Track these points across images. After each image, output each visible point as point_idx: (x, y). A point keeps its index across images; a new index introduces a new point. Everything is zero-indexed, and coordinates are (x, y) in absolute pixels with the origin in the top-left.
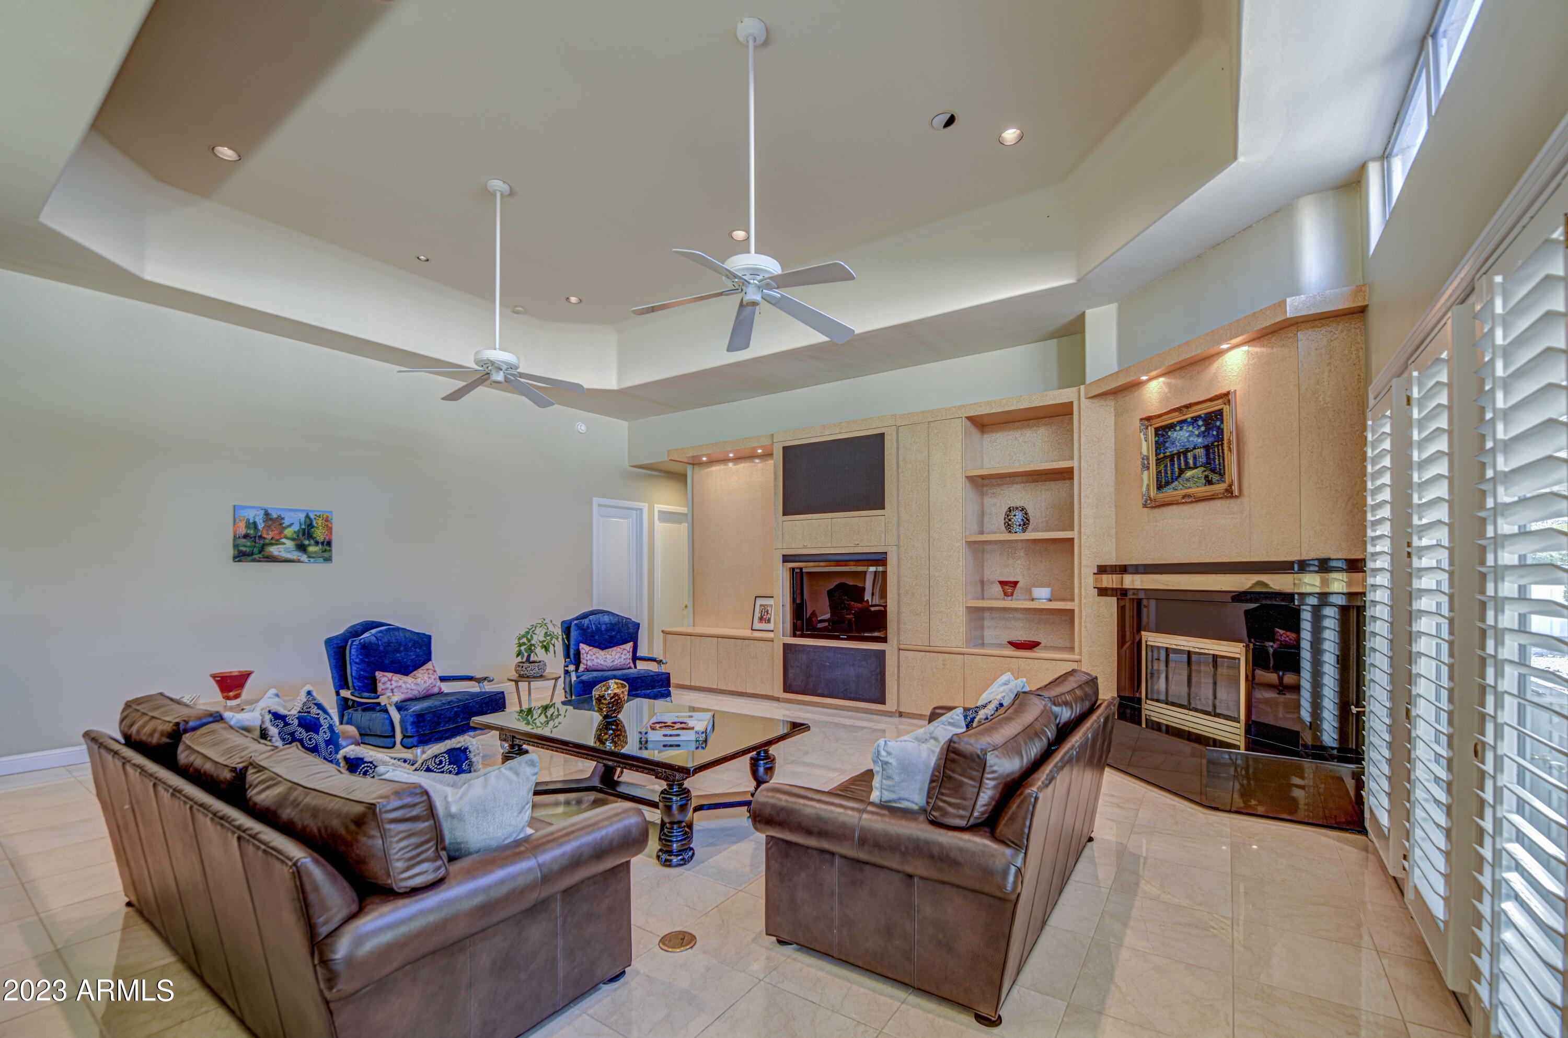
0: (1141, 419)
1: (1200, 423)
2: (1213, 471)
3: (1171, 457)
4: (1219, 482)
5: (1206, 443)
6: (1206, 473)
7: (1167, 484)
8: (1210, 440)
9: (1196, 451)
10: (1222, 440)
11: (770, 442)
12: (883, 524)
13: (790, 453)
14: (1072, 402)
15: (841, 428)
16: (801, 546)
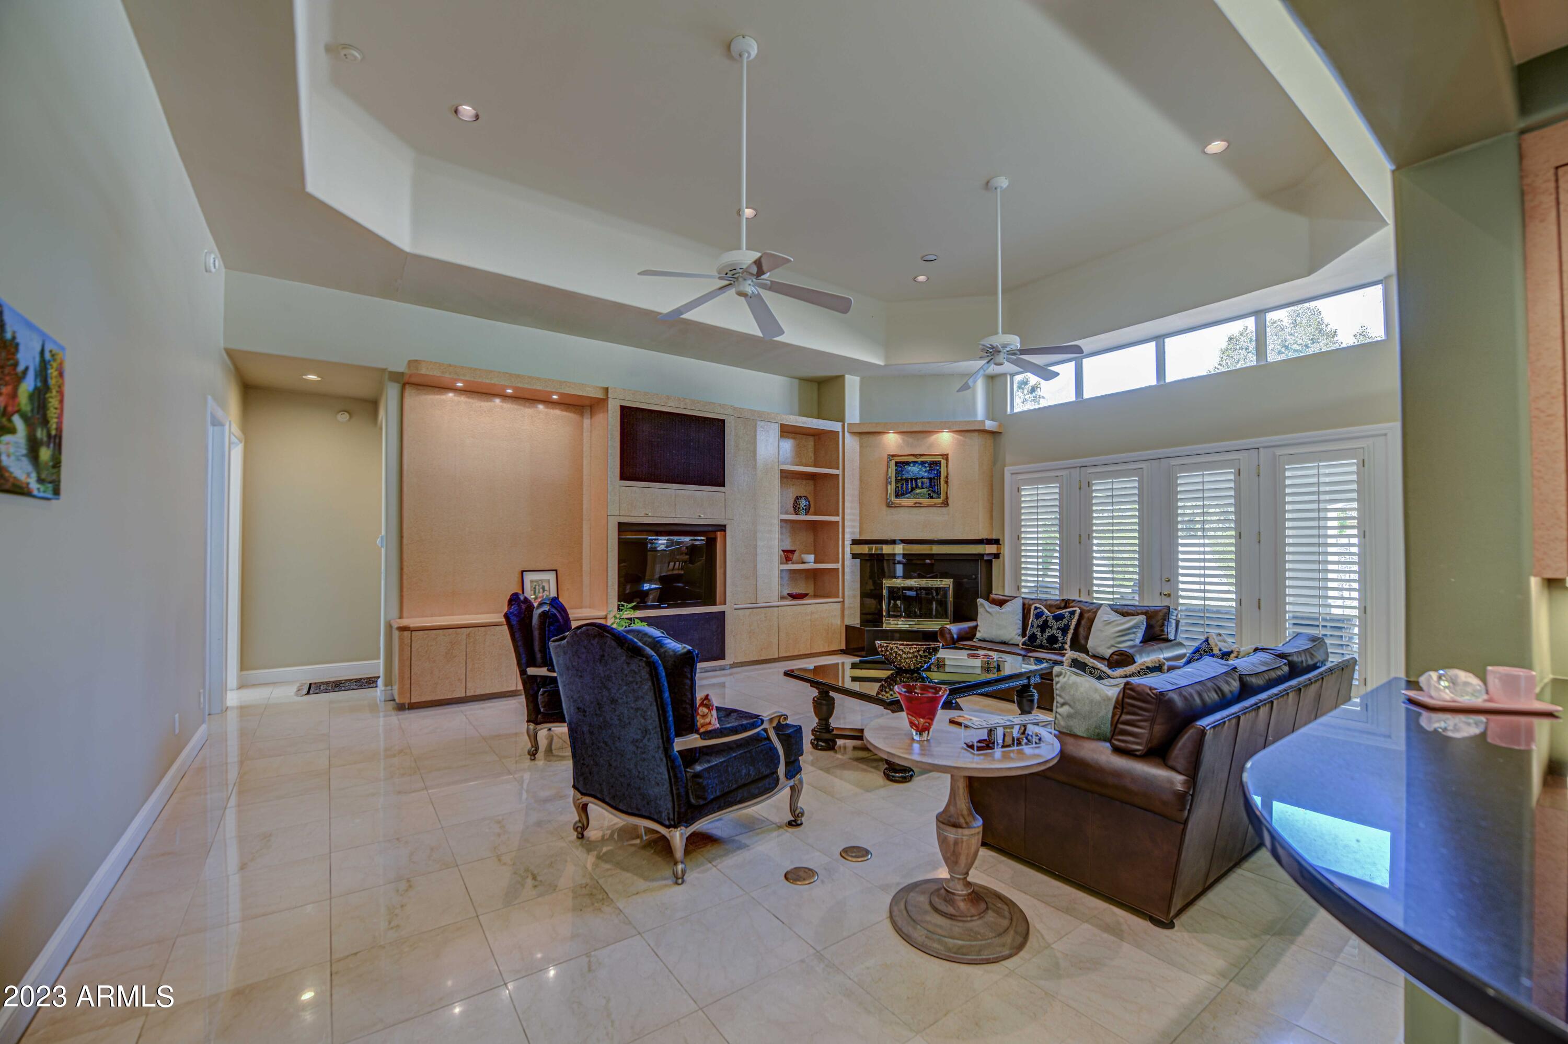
0: (889, 455)
1: (927, 465)
2: (934, 492)
3: (907, 480)
4: (937, 498)
5: (930, 476)
6: (929, 492)
7: (903, 494)
8: (932, 475)
9: (924, 480)
10: (940, 476)
11: (600, 395)
12: (723, 500)
13: (628, 415)
14: (839, 432)
15: (686, 404)
16: (642, 515)
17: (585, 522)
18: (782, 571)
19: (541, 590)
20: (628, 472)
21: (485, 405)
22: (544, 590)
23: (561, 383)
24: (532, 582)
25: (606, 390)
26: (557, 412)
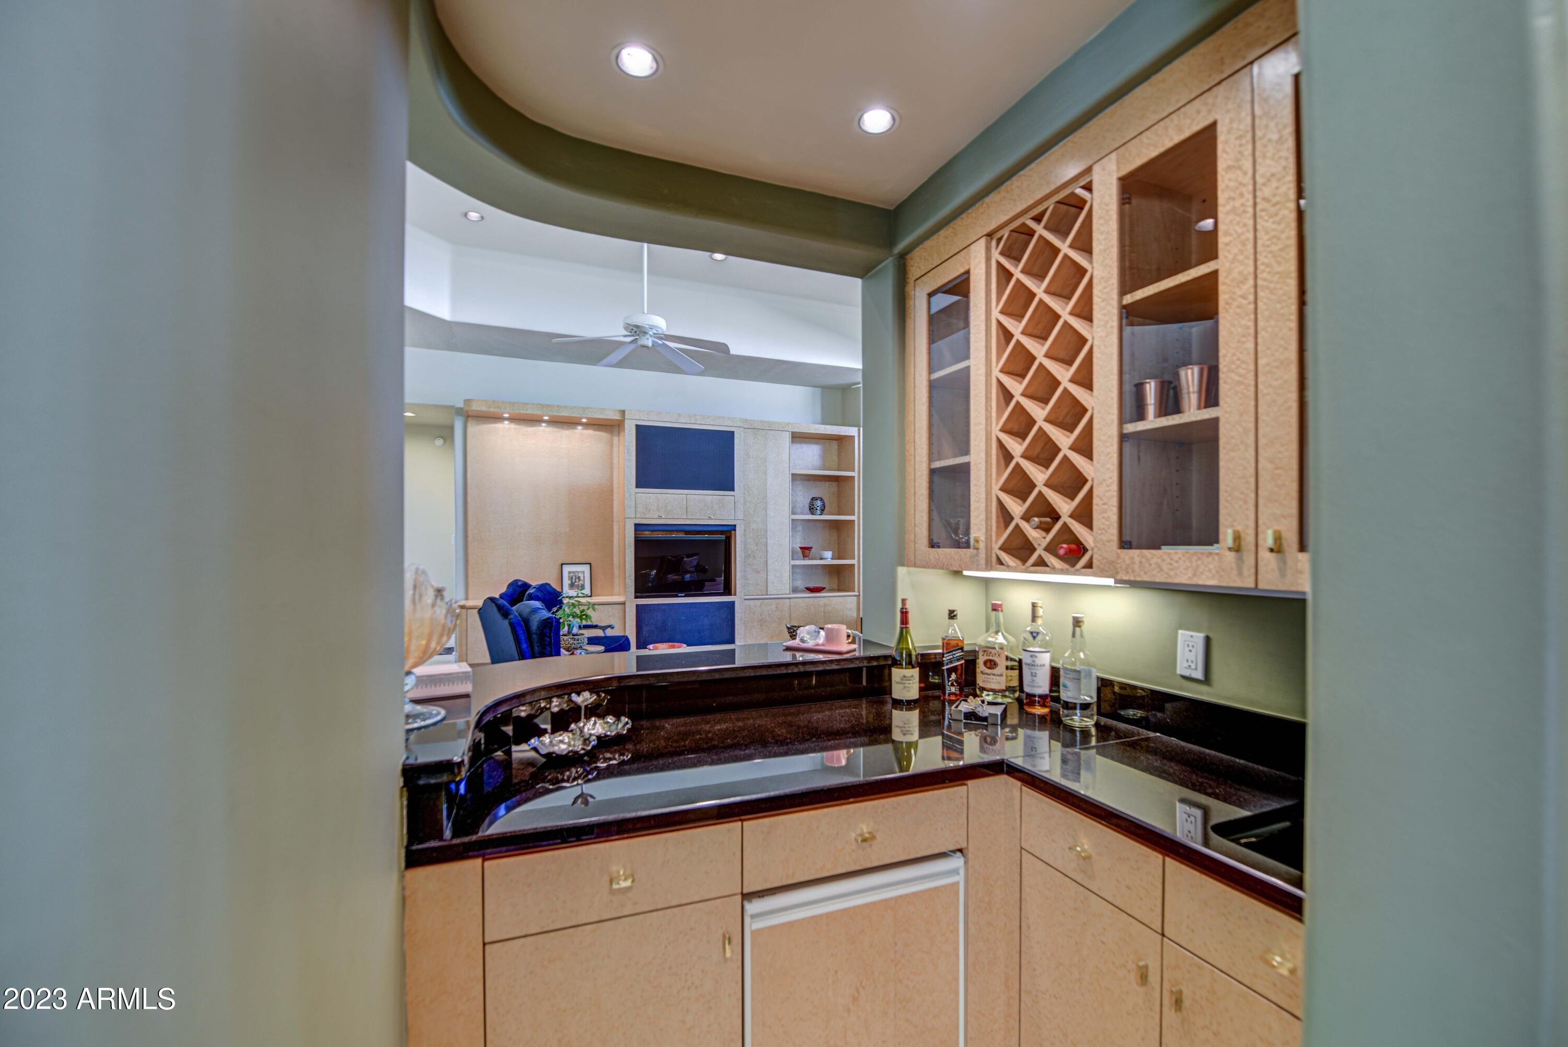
11: (617, 417)
12: (733, 502)
13: (643, 432)
14: (854, 436)
15: (696, 420)
16: (656, 517)
17: (615, 524)
18: (794, 567)
19: (577, 580)
20: (643, 481)
21: (530, 429)
22: (579, 580)
23: (584, 409)
24: (569, 573)
25: (623, 412)
26: (590, 432)
